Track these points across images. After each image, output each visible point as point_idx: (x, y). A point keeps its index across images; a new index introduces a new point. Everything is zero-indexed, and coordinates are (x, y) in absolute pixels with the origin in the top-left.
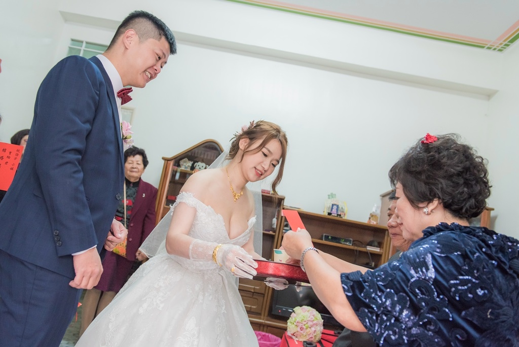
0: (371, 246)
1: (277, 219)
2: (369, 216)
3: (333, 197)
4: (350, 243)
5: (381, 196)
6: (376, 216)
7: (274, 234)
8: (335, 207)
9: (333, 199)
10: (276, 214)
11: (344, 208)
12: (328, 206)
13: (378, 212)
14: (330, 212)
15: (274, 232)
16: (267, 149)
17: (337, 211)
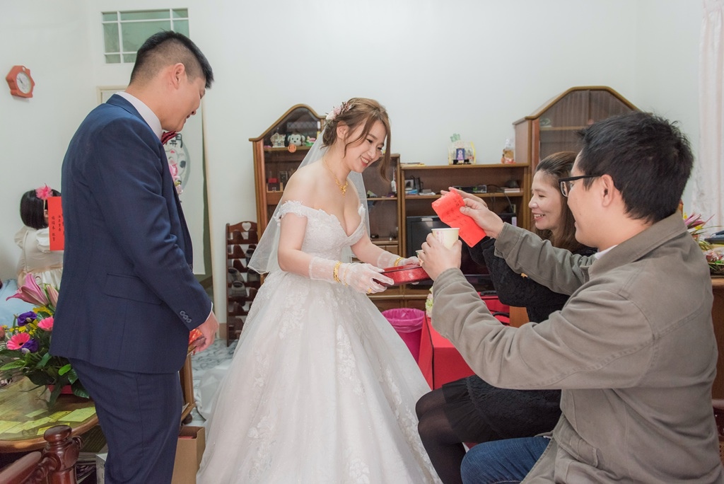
0: (510, 188)
1: (396, 181)
2: (502, 153)
3: (456, 139)
5: (513, 124)
6: (510, 151)
7: (396, 198)
8: (460, 152)
9: (457, 141)
10: (394, 175)
11: (471, 150)
12: (452, 152)
13: (513, 146)
14: (455, 159)
15: (396, 196)
16: (371, 135)
17: (464, 157)
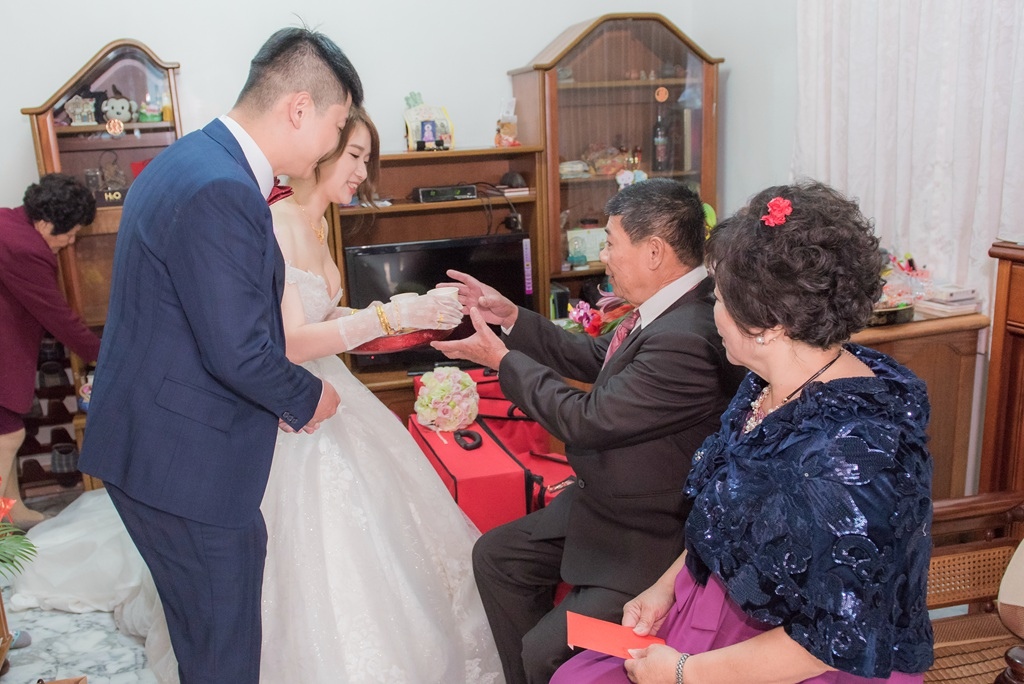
0: (512, 186)
2: (495, 127)
3: (416, 103)
4: (473, 194)
5: (509, 73)
6: (509, 123)
8: (428, 127)
9: (418, 107)
11: (445, 123)
13: (512, 115)
17: (434, 136)
